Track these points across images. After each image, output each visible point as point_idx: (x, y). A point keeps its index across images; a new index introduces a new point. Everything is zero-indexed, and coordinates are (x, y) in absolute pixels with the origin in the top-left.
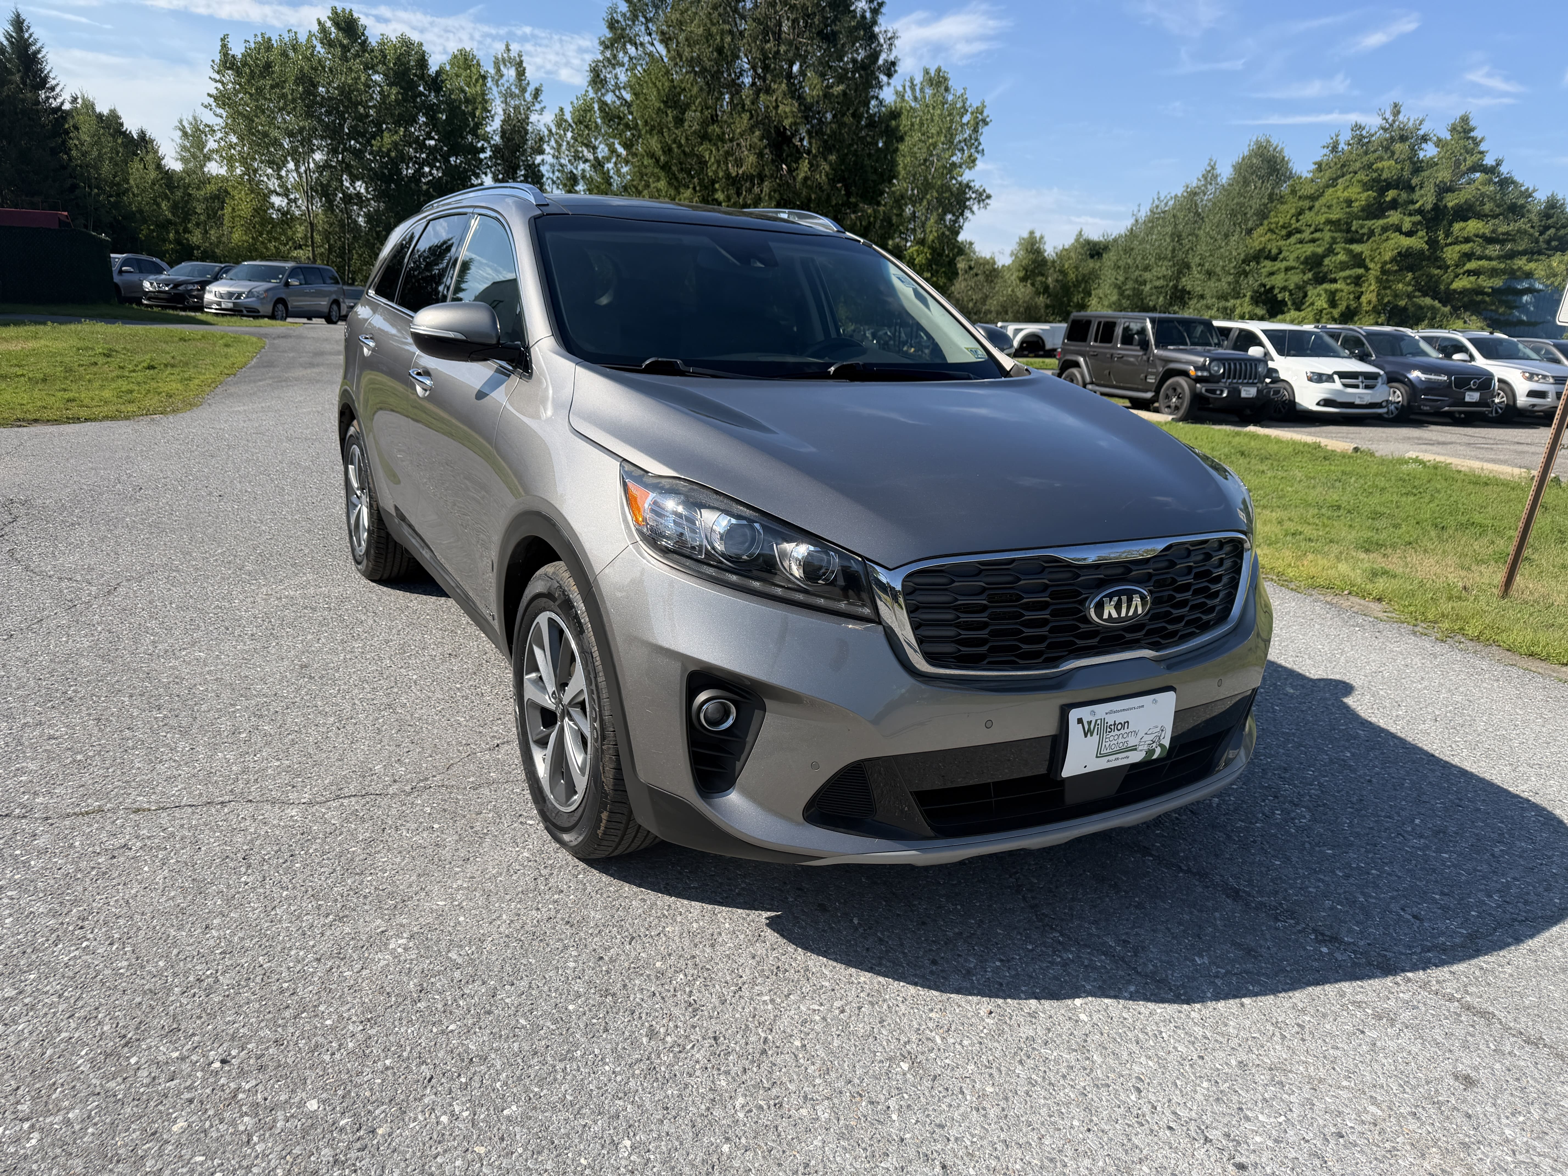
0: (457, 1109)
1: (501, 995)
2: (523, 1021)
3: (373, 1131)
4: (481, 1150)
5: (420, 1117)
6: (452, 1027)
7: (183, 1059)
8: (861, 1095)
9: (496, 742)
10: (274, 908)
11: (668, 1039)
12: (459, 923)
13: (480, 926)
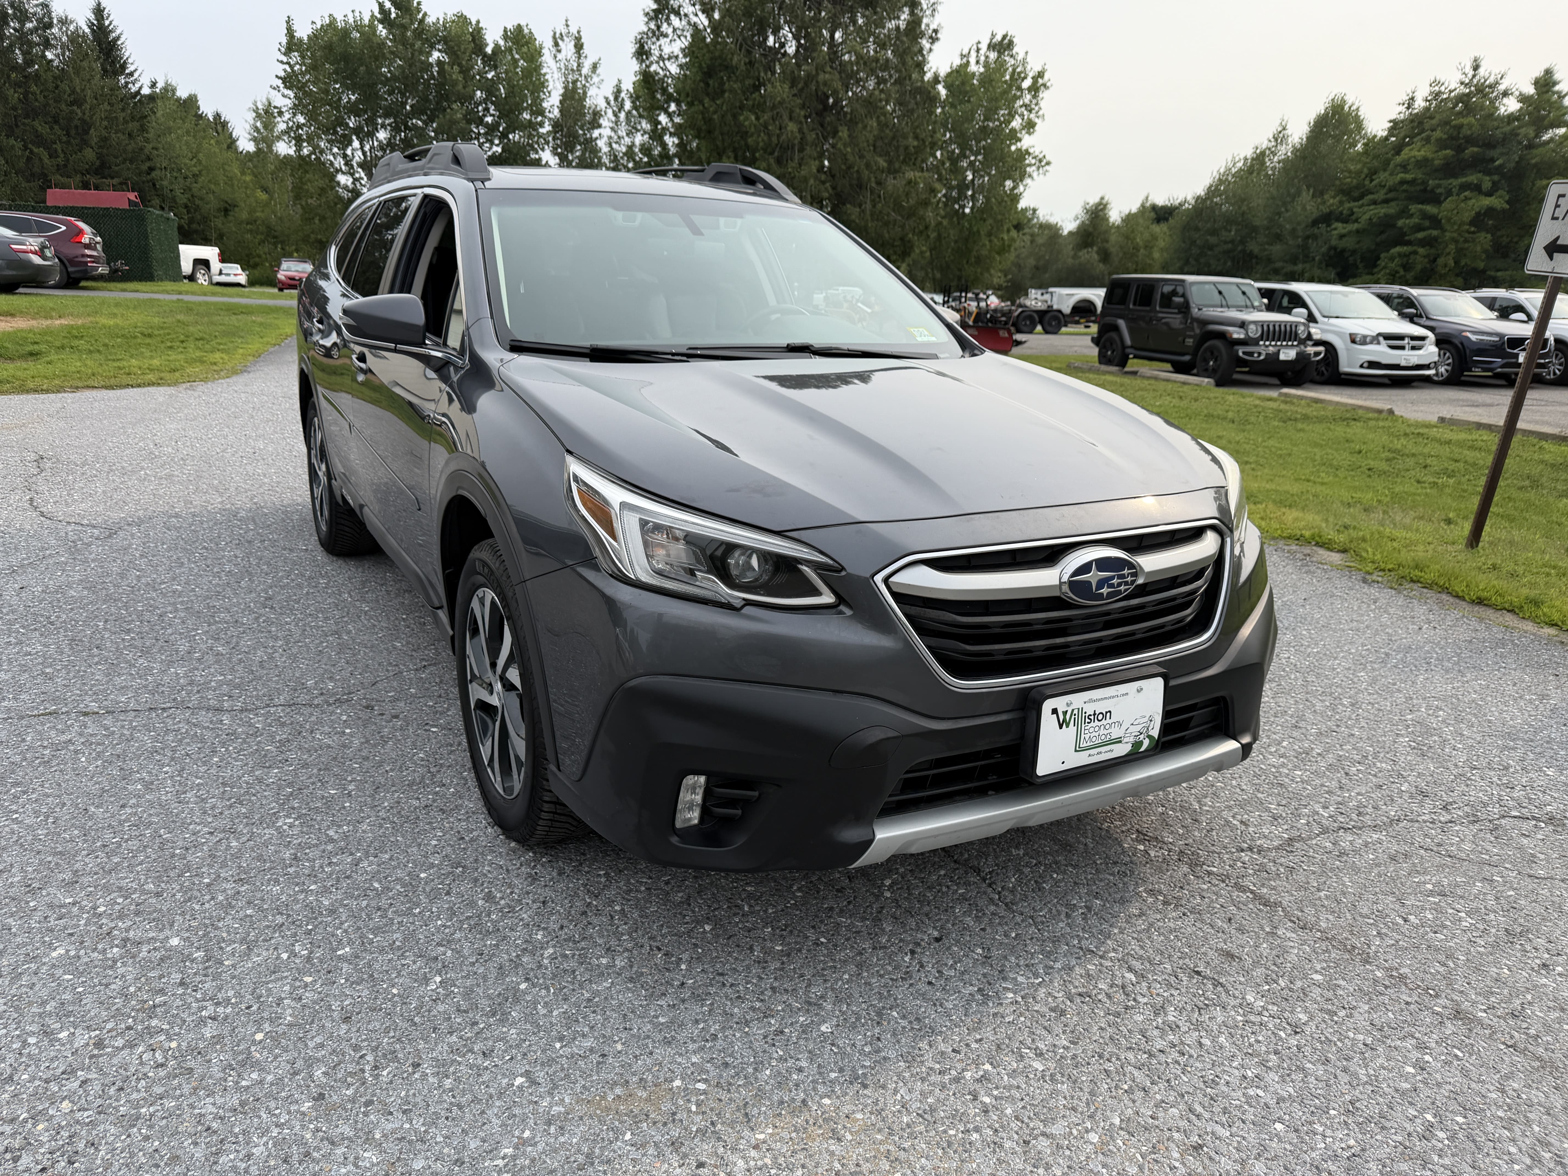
0: (297, 948)
1: (366, 864)
2: (376, 885)
3: (222, 963)
4: (308, 979)
5: (264, 953)
6: (312, 887)
7: (74, 904)
8: (659, 949)
9: (424, 663)
10: (185, 793)
11: (502, 902)
12: (344, 808)
13: (361, 811)
